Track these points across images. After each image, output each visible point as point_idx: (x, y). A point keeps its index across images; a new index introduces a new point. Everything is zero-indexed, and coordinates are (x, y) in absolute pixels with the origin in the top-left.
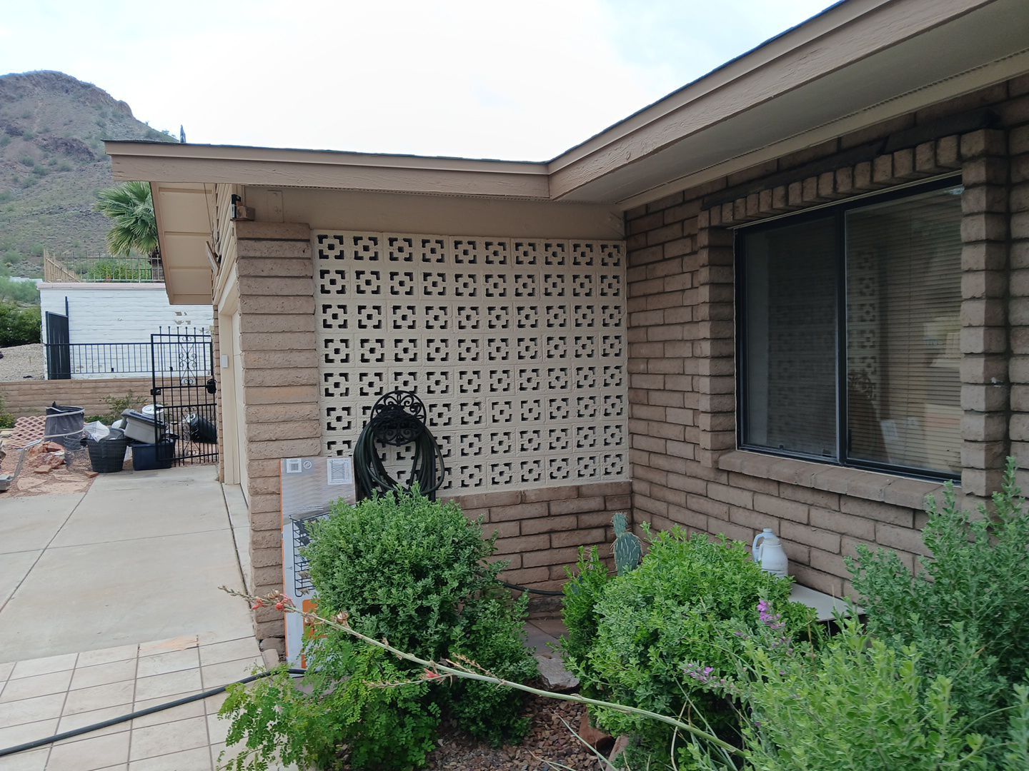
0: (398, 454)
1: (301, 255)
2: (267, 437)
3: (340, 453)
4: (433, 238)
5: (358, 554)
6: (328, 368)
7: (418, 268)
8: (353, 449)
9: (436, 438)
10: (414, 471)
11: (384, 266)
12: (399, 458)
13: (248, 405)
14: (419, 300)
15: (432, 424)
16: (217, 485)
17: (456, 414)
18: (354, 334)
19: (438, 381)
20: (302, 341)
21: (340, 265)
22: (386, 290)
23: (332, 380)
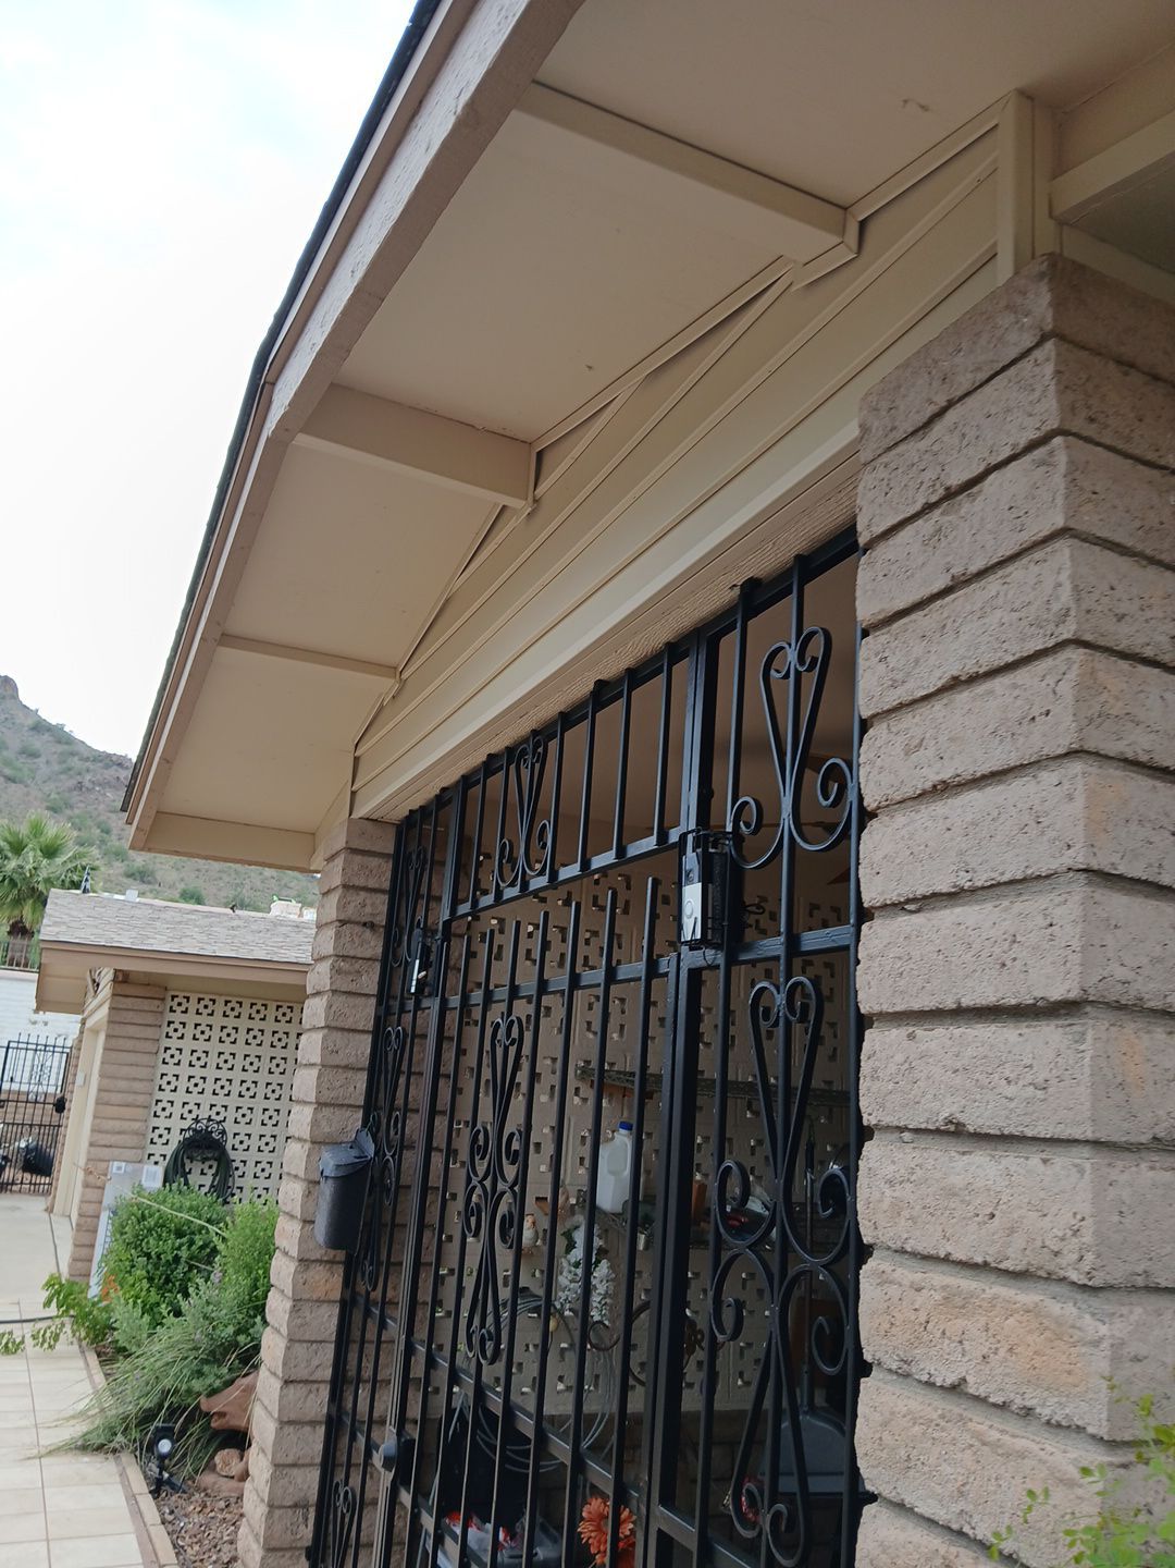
0: (202, 1170)
1: (156, 1009)
2: (103, 1143)
3: (156, 1163)
4: (260, 1002)
5: (144, 1217)
6: (160, 1096)
7: (244, 1024)
8: (167, 1160)
9: (234, 1161)
10: (212, 1186)
11: (218, 1020)
12: (202, 1173)
13: (95, 1117)
14: (240, 1049)
15: (234, 1149)
16: (46, 1215)
17: (254, 1143)
18: (184, 1071)
19: (245, 1115)
20: (143, 1073)
21: (184, 1018)
22: (215, 1039)
23: (161, 1105)
